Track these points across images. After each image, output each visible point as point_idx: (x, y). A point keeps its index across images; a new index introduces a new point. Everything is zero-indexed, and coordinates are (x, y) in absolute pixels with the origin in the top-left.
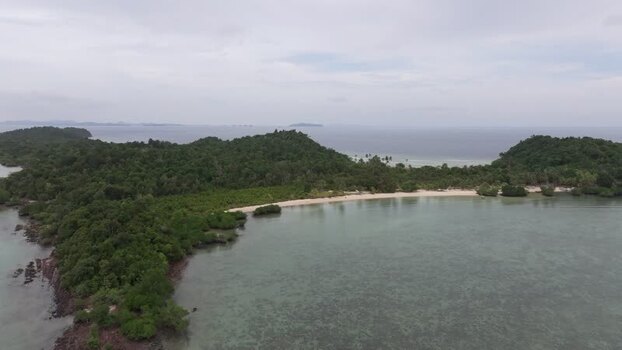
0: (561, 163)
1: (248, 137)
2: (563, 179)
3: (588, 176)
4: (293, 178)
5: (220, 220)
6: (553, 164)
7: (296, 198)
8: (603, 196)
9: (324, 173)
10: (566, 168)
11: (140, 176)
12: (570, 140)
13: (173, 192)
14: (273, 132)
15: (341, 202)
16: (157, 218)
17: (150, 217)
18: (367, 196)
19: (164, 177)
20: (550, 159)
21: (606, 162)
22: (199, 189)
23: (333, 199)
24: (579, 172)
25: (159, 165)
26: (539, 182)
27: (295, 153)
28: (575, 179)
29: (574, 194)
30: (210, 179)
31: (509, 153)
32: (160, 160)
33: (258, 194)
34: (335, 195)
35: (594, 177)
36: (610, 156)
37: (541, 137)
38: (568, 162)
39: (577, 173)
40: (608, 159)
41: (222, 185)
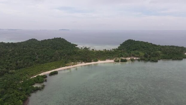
0: (136, 49)
1: (46, 40)
2: (136, 55)
3: (142, 54)
4: (61, 58)
5: (38, 79)
6: (134, 50)
7: (62, 67)
8: (145, 61)
9: (71, 55)
10: (137, 51)
11: (10, 61)
12: (138, 42)
13: (22, 67)
14: (54, 38)
15: (76, 67)
16: (18, 85)
17: (15, 84)
18: (84, 64)
19: (18, 62)
20: (133, 48)
21: (146, 49)
22: (31, 65)
23: (74, 66)
24: (140, 53)
25: (16, 56)
26: (130, 56)
27: (61, 47)
28: (139, 55)
29: (139, 60)
30: (34, 60)
31: (122, 44)
32: (17, 54)
33: (50, 65)
34: (74, 64)
35: (144, 54)
36: (147, 47)
37: (131, 40)
38: (137, 49)
39: (139, 53)
40: (147, 48)
41: (38, 62)
